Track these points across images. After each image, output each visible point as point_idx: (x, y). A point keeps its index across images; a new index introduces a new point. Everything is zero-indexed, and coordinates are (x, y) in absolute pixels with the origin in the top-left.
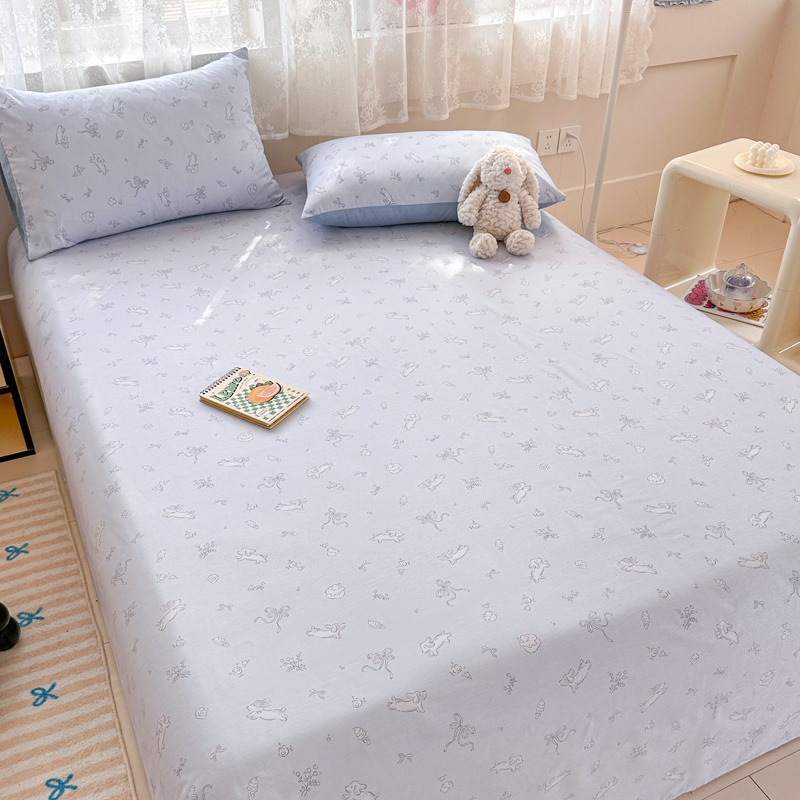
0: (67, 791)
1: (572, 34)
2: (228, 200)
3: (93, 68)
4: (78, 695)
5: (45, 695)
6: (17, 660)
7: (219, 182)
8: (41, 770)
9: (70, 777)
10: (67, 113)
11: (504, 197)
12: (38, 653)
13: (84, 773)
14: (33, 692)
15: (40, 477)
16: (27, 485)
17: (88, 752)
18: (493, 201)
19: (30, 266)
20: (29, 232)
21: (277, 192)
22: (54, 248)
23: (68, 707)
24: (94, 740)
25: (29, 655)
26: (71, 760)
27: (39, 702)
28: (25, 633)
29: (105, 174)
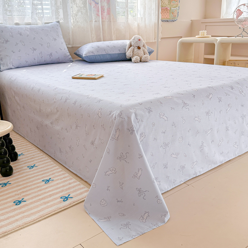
0: (50, 181)
2: (59, 58)
4: (44, 165)
5: (32, 167)
6: (19, 162)
7: (56, 52)
10: (13, 29)
11: (139, 48)
12: (26, 160)
13: (54, 177)
14: (28, 167)
17: (53, 174)
18: (136, 49)
19: (1, 72)
20: (1, 62)
21: (71, 58)
22: (9, 67)
23: (42, 168)
24: (55, 171)
25: (22, 161)
26: (49, 176)
29: (24, 46)
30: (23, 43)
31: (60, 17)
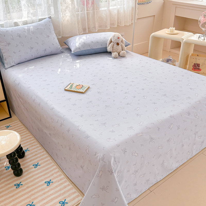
0: (51, 183)
1: (122, 11)
2: (52, 52)
3: (15, 22)
4: (45, 164)
5: (37, 165)
6: (26, 159)
7: (49, 47)
8: (42, 180)
9: (50, 180)
10: (13, 32)
11: (118, 44)
12: (31, 157)
13: (53, 179)
14: (33, 165)
15: (15, 122)
16: (13, 124)
17: (52, 175)
18: (115, 45)
19: (6, 70)
20: (5, 62)
21: (62, 50)
22: (12, 65)
23: (43, 167)
24: (53, 172)
25: (29, 158)
26: (49, 177)
27: (36, 167)
28: (26, 154)
29: (23, 46)
30: (22, 44)
31: (51, 13)
